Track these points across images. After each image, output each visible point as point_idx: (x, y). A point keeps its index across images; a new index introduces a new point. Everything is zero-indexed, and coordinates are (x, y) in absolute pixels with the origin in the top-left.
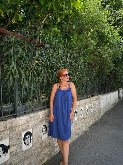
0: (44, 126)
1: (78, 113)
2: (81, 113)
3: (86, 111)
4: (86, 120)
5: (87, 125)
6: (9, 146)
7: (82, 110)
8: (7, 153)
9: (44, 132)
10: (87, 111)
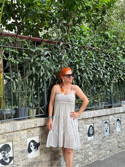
6: (39, 143)
8: (38, 149)
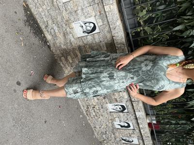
0: (94, 24)
1: (121, 114)
2: (122, 124)
3: (127, 139)
4: (113, 136)
5: (104, 136)
7: (129, 126)
9: (84, 27)
10: (128, 141)
